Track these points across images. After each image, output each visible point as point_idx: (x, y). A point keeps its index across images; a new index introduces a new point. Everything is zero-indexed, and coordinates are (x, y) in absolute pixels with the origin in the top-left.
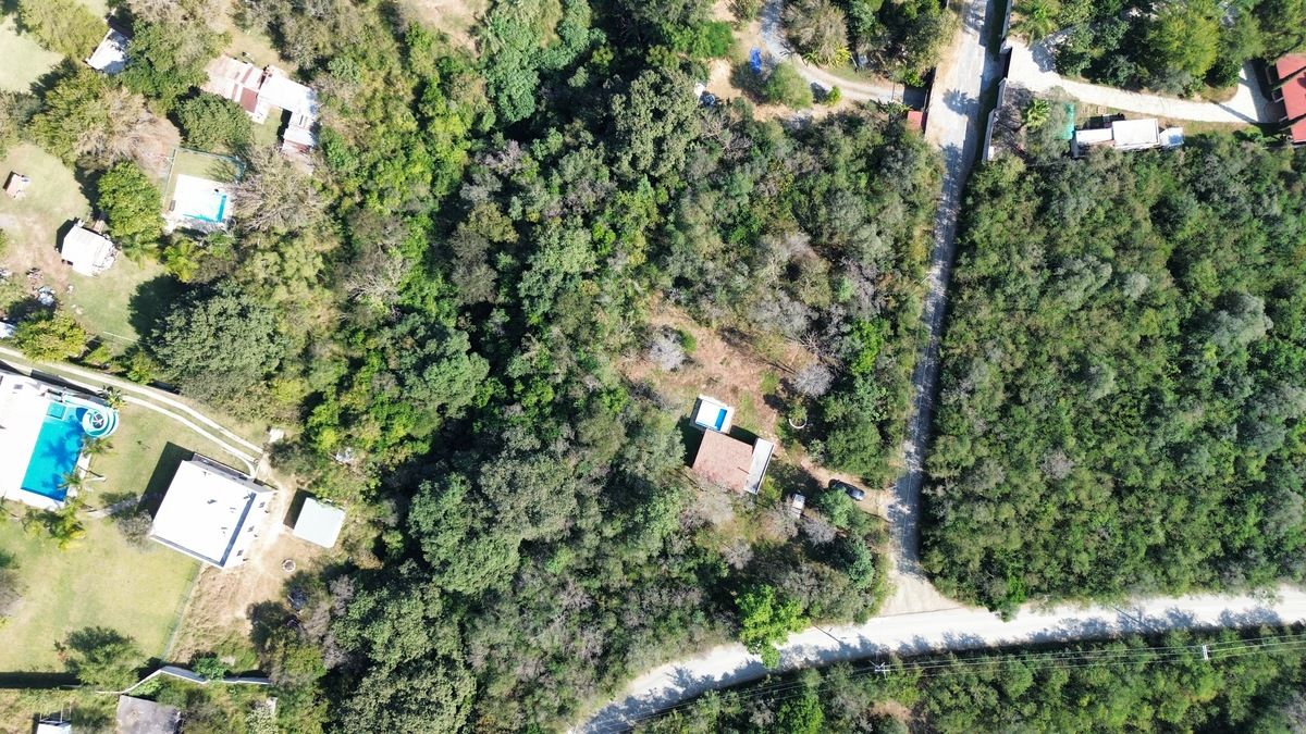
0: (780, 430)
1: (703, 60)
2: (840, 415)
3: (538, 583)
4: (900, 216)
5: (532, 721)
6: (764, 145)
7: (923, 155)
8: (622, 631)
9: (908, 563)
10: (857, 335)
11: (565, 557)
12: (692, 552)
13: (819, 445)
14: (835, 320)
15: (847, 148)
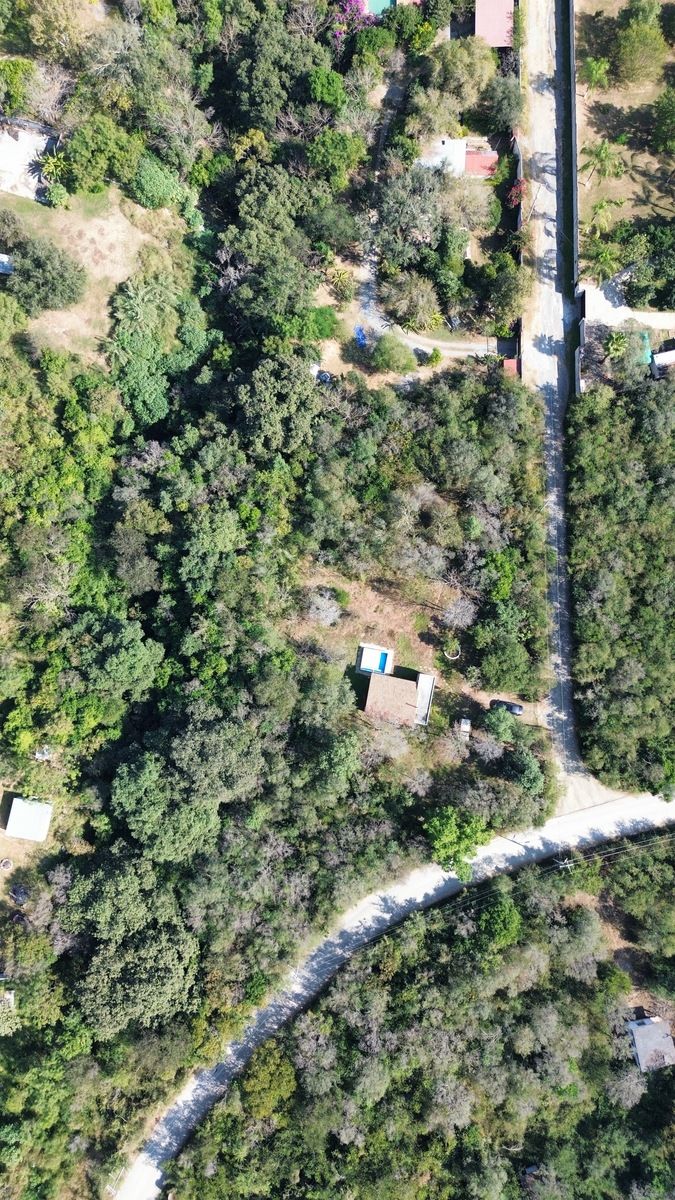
0: (438, 664)
1: (314, 343)
2: (489, 640)
3: (241, 840)
4: (512, 455)
5: (256, 969)
6: (380, 410)
7: (524, 397)
8: (325, 872)
9: (573, 764)
10: (492, 566)
11: (262, 813)
12: (378, 788)
13: (475, 671)
14: (471, 557)
15: (455, 401)
